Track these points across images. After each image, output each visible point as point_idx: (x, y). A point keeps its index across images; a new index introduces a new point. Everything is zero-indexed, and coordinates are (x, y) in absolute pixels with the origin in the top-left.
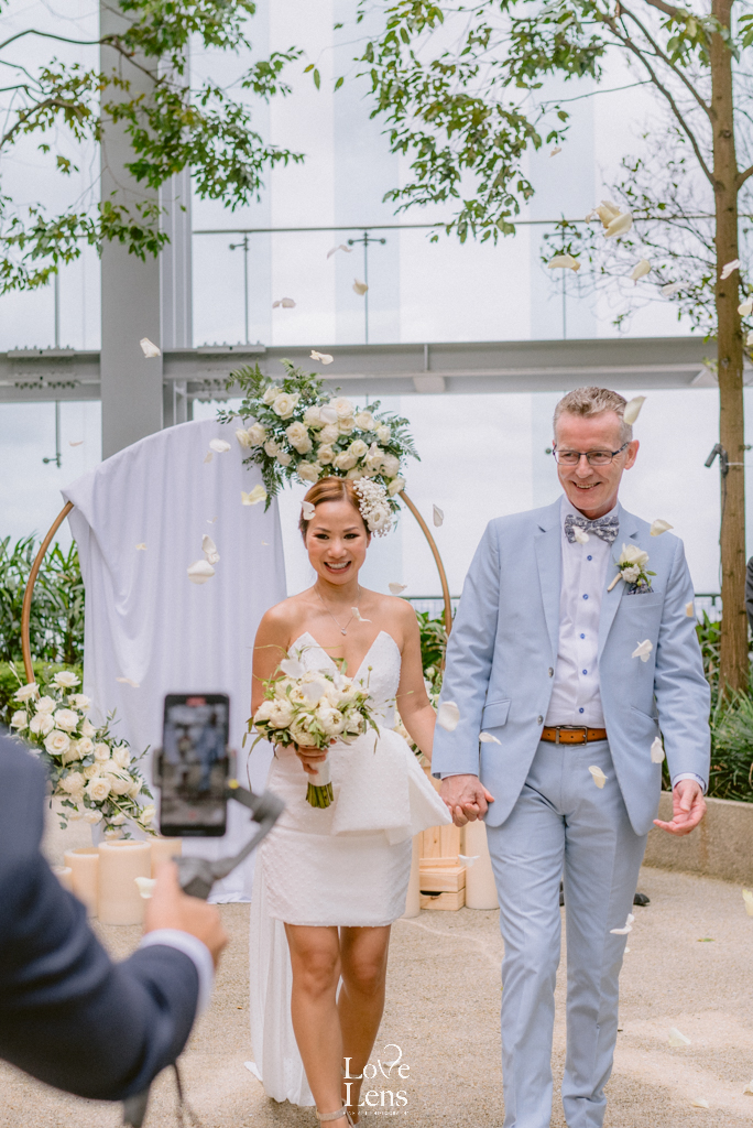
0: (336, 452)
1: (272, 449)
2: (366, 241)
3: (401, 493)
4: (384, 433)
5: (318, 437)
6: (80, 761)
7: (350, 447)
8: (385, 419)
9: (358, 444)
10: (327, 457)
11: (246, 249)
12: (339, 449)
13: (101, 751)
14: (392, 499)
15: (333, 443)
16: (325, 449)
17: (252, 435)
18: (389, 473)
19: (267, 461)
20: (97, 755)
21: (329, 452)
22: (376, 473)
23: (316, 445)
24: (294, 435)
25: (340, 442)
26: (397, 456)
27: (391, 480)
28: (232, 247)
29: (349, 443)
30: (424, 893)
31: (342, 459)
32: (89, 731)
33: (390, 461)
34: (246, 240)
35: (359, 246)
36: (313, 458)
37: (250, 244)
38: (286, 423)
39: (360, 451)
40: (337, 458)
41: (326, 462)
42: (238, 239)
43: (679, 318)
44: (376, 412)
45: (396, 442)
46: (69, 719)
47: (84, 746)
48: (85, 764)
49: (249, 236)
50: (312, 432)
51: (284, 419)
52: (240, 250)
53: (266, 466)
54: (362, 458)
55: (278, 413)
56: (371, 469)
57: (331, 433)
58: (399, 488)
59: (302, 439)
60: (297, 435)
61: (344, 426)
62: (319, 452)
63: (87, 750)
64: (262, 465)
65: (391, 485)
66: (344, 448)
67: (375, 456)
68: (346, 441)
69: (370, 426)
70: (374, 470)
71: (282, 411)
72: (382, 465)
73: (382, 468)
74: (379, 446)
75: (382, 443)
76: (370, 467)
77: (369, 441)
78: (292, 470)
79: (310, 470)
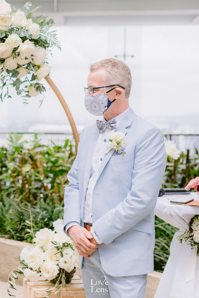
3: (47, 78)
9: (13, 37)
14: (40, 82)
18: (37, 62)
22: (27, 61)
26: (45, 47)
27: (39, 67)
29: (6, 37)
33: (39, 51)
39: (14, 43)
45: (44, 36)
54: (16, 49)
56: (24, 58)
58: (45, 74)
61: (2, 23)
65: (39, 71)
66: (2, 40)
67: (27, 47)
68: (4, 35)
69: (23, 23)
70: (26, 58)
72: (32, 55)
73: (33, 57)
74: (31, 40)
75: (33, 38)
76: (22, 56)
77: (23, 35)
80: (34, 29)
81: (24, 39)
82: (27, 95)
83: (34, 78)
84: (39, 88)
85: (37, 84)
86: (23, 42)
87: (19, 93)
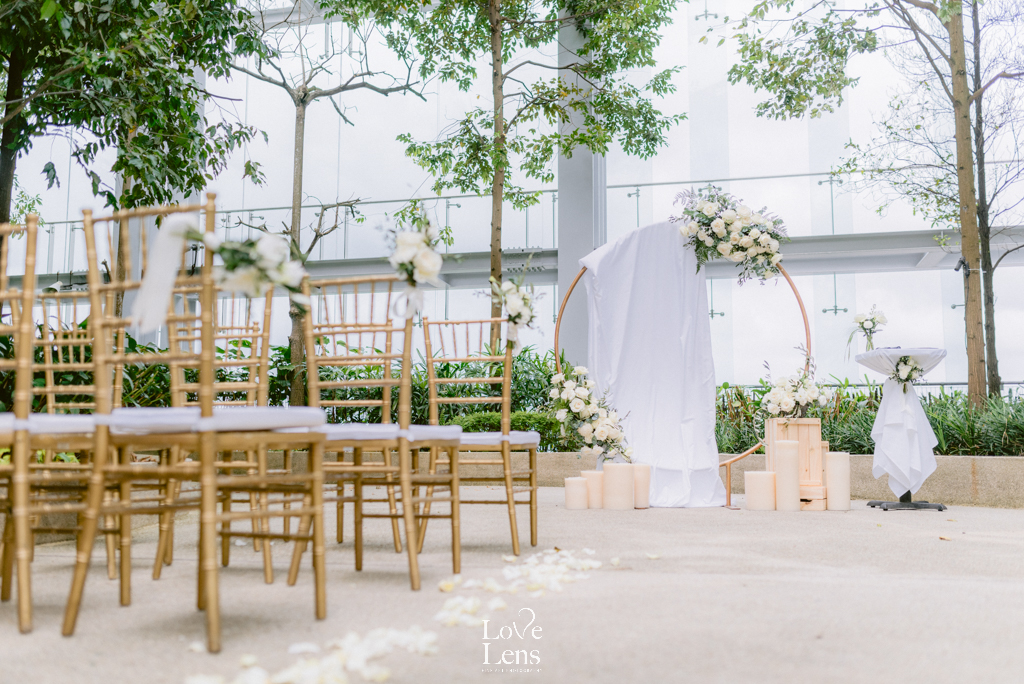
0: (741, 236)
1: (703, 236)
4: (770, 226)
5: (730, 228)
6: (590, 417)
7: (750, 233)
8: (769, 217)
9: (755, 233)
10: (737, 240)
11: (638, 196)
12: (743, 235)
13: (602, 413)
15: (739, 232)
16: (734, 235)
17: (690, 228)
18: (772, 249)
19: (699, 244)
20: (600, 414)
21: (737, 237)
23: (729, 233)
24: (716, 226)
25: (744, 231)
27: (773, 255)
28: (629, 195)
30: (802, 500)
31: (745, 241)
32: (594, 401)
33: (774, 242)
34: (638, 190)
36: (727, 239)
37: (640, 193)
38: (711, 220)
39: (756, 235)
40: (741, 240)
41: (735, 243)
42: (633, 190)
43: (914, 214)
44: (764, 214)
45: (776, 231)
46: (583, 392)
47: (593, 408)
48: (593, 419)
49: (640, 188)
50: (727, 225)
51: (709, 218)
52: (634, 197)
53: (698, 248)
54: (756, 240)
55: (706, 214)
56: (762, 247)
57: (737, 226)
59: (721, 229)
60: (718, 226)
61: (745, 221)
62: (731, 236)
63: (594, 411)
64: (695, 247)
65: (773, 258)
67: (764, 238)
69: (761, 221)
70: (764, 248)
71: (708, 213)
72: (768, 245)
73: (769, 247)
74: (768, 234)
77: (761, 229)
78: (715, 247)
79: (725, 247)
81: (762, 232)
86: (762, 234)
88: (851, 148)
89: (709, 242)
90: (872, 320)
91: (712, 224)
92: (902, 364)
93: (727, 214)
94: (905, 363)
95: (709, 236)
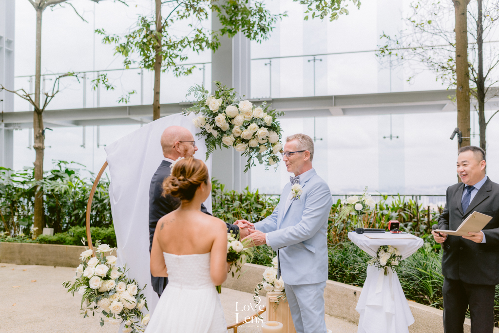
0: (242, 130)
1: (209, 129)
2: (314, 60)
5: (234, 122)
6: (108, 292)
7: (249, 127)
8: (269, 111)
9: (254, 126)
10: (238, 133)
12: (244, 128)
15: (241, 125)
16: (236, 129)
17: (198, 121)
18: (272, 141)
19: (210, 135)
20: (117, 289)
21: (239, 130)
22: (265, 141)
23: (231, 126)
24: (219, 121)
25: (244, 124)
26: (276, 131)
27: (273, 145)
28: (266, 64)
29: (249, 125)
31: (246, 134)
33: (272, 134)
34: (270, 61)
35: (312, 62)
36: (230, 133)
37: (272, 63)
38: (215, 115)
39: (254, 129)
40: (242, 133)
41: (237, 135)
45: (274, 124)
46: (103, 270)
47: (110, 284)
48: (110, 294)
49: (272, 60)
50: (230, 119)
51: (214, 112)
53: (208, 137)
54: (255, 133)
55: (211, 109)
56: (262, 139)
57: (239, 120)
58: (280, 149)
59: (222, 123)
60: (221, 121)
61: (247, 116)
62: (233, 130)
63: (111, 287)
64: (206, 137)
65: (275, 147)
66: (246, 127)
67: (263, 132)
68: (247, 124)
69: (261, 115)
70: (264, 139)
71: (213, 108)
72: (267, 137)
73: (267, 138)
74: (265, 126)
75: (267, 125)
76: (260, 138)
77: (259, 124)
78: (220, 139)
79: (228, 140)
80: (268, 119)
81: (260, 126)
82: (268, 164)
83: (271, 152)
84: (275, 159)
85: (274, 156)
86: (260, 128)
87: (261, 163)
88: (384, 38)
89: (215, 133)
90: (362, 203)
91: (216, 118)
92: (382, 251)
93: (230, 110)
94: (386, 251)
95: (213, 128)
